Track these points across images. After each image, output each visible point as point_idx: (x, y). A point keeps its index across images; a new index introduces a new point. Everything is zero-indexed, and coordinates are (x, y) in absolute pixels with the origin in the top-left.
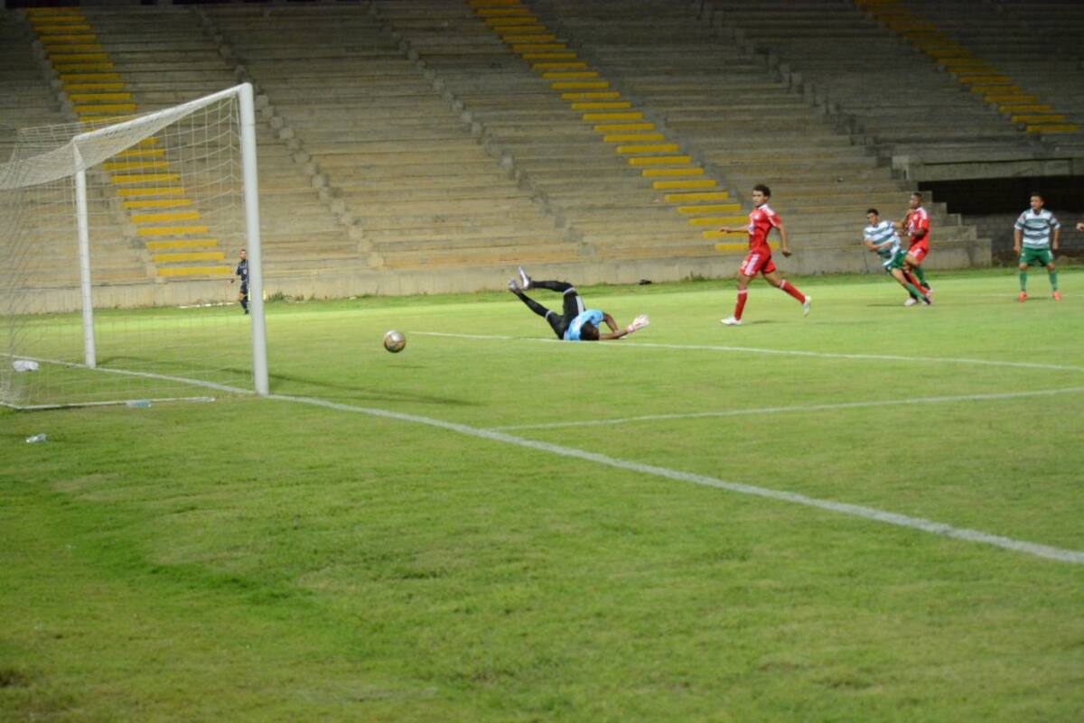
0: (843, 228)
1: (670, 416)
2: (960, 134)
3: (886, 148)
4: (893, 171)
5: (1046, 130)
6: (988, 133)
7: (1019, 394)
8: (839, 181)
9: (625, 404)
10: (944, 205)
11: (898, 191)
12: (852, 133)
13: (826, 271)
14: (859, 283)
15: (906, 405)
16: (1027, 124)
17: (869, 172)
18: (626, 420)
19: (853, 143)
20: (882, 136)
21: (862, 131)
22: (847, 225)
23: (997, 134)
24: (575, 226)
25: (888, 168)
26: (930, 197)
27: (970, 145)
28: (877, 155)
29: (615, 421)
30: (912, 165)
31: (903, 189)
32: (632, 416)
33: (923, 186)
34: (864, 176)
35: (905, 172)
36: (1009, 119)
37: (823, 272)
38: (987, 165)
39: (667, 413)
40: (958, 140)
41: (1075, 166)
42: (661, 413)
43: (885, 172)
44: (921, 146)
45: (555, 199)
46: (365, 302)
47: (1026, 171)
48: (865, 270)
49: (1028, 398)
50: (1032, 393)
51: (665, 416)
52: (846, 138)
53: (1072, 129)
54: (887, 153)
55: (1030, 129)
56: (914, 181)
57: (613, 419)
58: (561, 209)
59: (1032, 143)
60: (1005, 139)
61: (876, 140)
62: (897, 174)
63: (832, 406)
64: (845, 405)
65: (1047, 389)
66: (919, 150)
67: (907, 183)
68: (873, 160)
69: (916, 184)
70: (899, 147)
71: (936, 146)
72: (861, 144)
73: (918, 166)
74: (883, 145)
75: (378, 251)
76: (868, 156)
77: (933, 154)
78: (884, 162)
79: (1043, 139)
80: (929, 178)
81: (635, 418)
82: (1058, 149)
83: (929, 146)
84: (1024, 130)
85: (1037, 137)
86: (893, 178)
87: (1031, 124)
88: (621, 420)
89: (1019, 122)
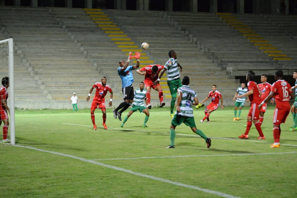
1: (153, 157)
2: (250, 60)
3: (224, 64)
4: (227, 72)
5: (279, 59)
6: (260, 60)
7: (270, 153)
8: (208, 75)
9: (137, 152)
11: (229, 79)
12: (213, 59)
15: (232, 156)
16: (273, 57)
17: (219, 72)
18: (138, 158)
19: (213, 62)
20: (223, 60)
21: (217, 58)
23: (263, 60)
24: (118, 88)
25: (225, 71)
26: (239, 82)
27: (253, 64)
28: (222, 66)
29: (134, 158)
30: (233, 70)
31: (230, 78)
32: (140, 157)
33: (237, 78)
34: (217, 74)
35: (231, 73)
36: (267, 55)
38: (259, 71)
39: (152, 156)
40: (250, 62)
41: (290, 72)
42: (149, 156)
43: (224, 73)
44: (237, 64)
45: (111, 78)
46: (45, 111)
47: (272, 73)
49: (273, 155)
50: (275, 153)
51: (151, 157)
52: (211, 60)
53: (289, 59)
54: (225, 66)
55: (274, 59)
56: (234, 76)
57: (134, 157)
58: (113, 82)
59: (275, 64)
60: (266, 62)
61: (221, 61)
62: (228, 73)
63: (207, 156)
64: (211, 155)
65: (280, 152)
66: (236, 65)
67: (231, 76)
68: (220, 68)
69: (234, 77)
70: (229, 64)
71: (241, 64)
72: (216, 63)
73: (235, 71)
74: (224, 63)
75: (50, 94)
76: (218, 67)
77: (240, 67)
78: (224, 69)
79: (279, 63)
80: (239, 75)
81: (141, 158)
82: (284, 66)
83: (239, 64)
84: (272, 59)
85: (277, 62)
86: (227, 74)
87: (275, 57)
88: (136, 158)
89: (271, 57)
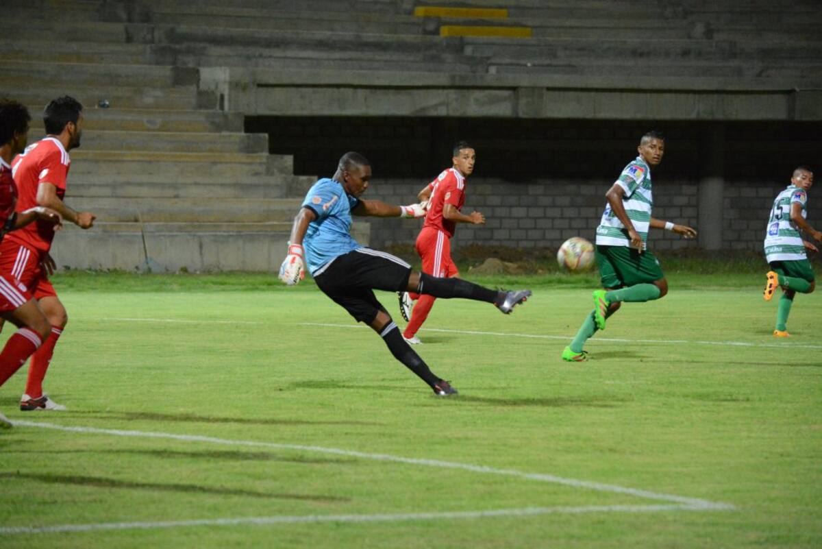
0: (107, 191)
2: (322, 34)
3: (189, 51)
4: (200, 93)
5: (470, 34)
6: (371, 35)
7: (414, 516)
8: (104, 106)
10: (289, 160)
11: (210, 131)
12: (130, 20)
13: (72, 267)
14: (130, 290)
15: (216, 528)
16: (440, 23)
17: (158, 93)
19: (129, 40)
20: (183, 28)
21: (147, 18)
22: (114, 186)
23: (389, 37)
25: (193, 88)
26: (266, 145)
27: (337, 55)
28: (174, 63)
30: (235, 85)
31: (218, 128)
33: (253, 124)
34: (148, 100)
35: (222, 97)
36: (411, 13)
37: (67, 268)
38: (368, 91)
40: (321, 45)
41: (523, 101)
43: (188, 94)
44: (252, 50)
47: (436, 107)
48: (145, 267)
49: (429, 524)
50: (438, 515)
52: (119, 28)
53: (519, 35)
54: (190, 62)
55: (445, 31)
56: (238, 115)
59: (448, 57)
60: (402, 47)
61: (173, 37)
62: (207, 99)
64: (110, 526)
65: (461, 508)
66: (248, 58)
67: (225, 116)
68: (166, 71)
69: (240, 123)
70: (214, 51)
71: (278, 53)
72: (145, 42)
73: (245, 88)
74: (184, 45)
76: (157, 63)
77: (274, 67)
78: (185, 77)
79: (468, 51)
80: (263, 111)
82: (493, 70)
83: (266, 52)
84: (436, 32)
85: (458, 46)
86: (200, 106)
87: (446, 24)
89: (427, 18)
